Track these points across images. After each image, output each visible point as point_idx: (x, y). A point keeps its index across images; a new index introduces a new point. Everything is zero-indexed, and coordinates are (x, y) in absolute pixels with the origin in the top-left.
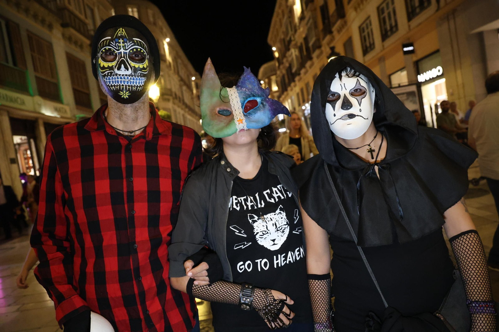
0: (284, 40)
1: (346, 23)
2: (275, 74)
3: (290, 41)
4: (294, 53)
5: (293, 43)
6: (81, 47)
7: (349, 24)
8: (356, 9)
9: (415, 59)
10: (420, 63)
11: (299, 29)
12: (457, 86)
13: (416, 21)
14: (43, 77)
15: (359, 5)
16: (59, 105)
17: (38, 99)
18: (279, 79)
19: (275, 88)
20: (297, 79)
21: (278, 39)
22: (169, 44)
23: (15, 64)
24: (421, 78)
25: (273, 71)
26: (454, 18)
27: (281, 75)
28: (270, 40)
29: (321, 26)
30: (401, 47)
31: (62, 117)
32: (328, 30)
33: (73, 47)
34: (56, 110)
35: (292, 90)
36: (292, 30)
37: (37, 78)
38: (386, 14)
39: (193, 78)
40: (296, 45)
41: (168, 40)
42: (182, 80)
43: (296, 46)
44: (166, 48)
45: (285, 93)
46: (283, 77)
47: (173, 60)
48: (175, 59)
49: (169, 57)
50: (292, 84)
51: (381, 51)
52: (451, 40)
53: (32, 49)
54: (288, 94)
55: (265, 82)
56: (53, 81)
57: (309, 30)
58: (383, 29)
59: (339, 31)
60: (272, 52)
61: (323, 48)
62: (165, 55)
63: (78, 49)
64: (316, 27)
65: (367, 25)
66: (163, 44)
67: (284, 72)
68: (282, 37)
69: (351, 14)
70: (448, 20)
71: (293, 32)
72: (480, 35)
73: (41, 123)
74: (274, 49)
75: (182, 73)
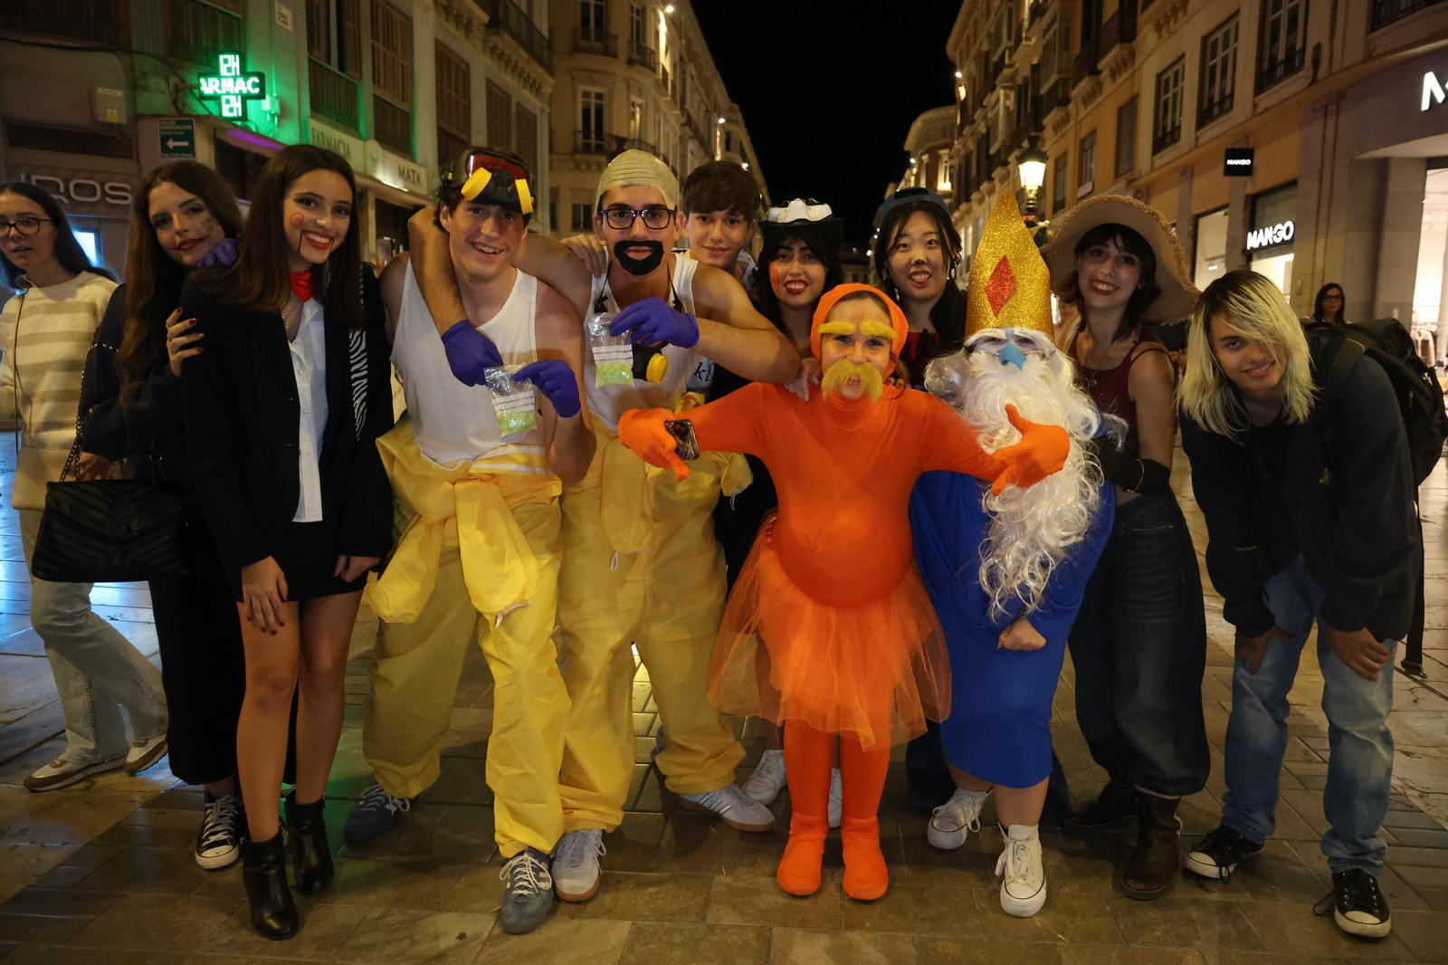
0: (987, 55)
1: (1132, 55)
2: (950, 146)
3: (1000, 65)
4: (1003, 100)
5: (1006, 71)
6: (468, 28)
7: (1138, 60)
8: (1158, 28)
9: (1250, 190)
10: (1259, 202)
11: (1028, 39)
12: (1313, 274)
13: (1268, 99)
14: (387, 97)
15: (1167, 19)
16: (407, 165)
17: (373, 146)
18: (955, 162)
19: (944, 185)
20: (998, 173)
21: (973, 52)
22: (672, 21)
23: (341, 67)
24: (1253, 241)
25: (947, 135)
26: (1338, 113)
27: (963, 152)
28: (951, 49)
29: (1076, 48)
30: (1223, 153)
31: (410, 193)
32: (1088, 64)
33: (451, 27)
34: (402, 174)
35: (981, 201)
36: (1009, 38)
37: (377, 99)
38: (1218, 60)
39: (722, 121)
40: (1012, 78)
41: (670, 9)
42: (689, 122)
43: (1011, 84)
44: (663, 28)
45: (963, 207)
46: (968, 157)
47: (674, 66)
48: (679, 63)
49: (665, 60)
50: (985, 186)
51: (1190, 151)
52: (1322, 164)
53: (374, 35)
54: (969, 211)
55: (920, 162)
56: (404, 107)
57: (1047, 48)
58: (1206, 95)
59: (1114, 74)
60: (953, 84)
61: (1071, 107)
62: (655, 53)
63: (460, 34)
64: (1066, 46)
65: (1176, 74)
66: (657, 20)
67: (972, 146)
68: (985, 47)
69: (1147, 37)
70: (1326, 116)
71: (1011, 43)
72: (1383, 166)
73: (371, 198)
74: (958, 75)
75: (694, 104)
